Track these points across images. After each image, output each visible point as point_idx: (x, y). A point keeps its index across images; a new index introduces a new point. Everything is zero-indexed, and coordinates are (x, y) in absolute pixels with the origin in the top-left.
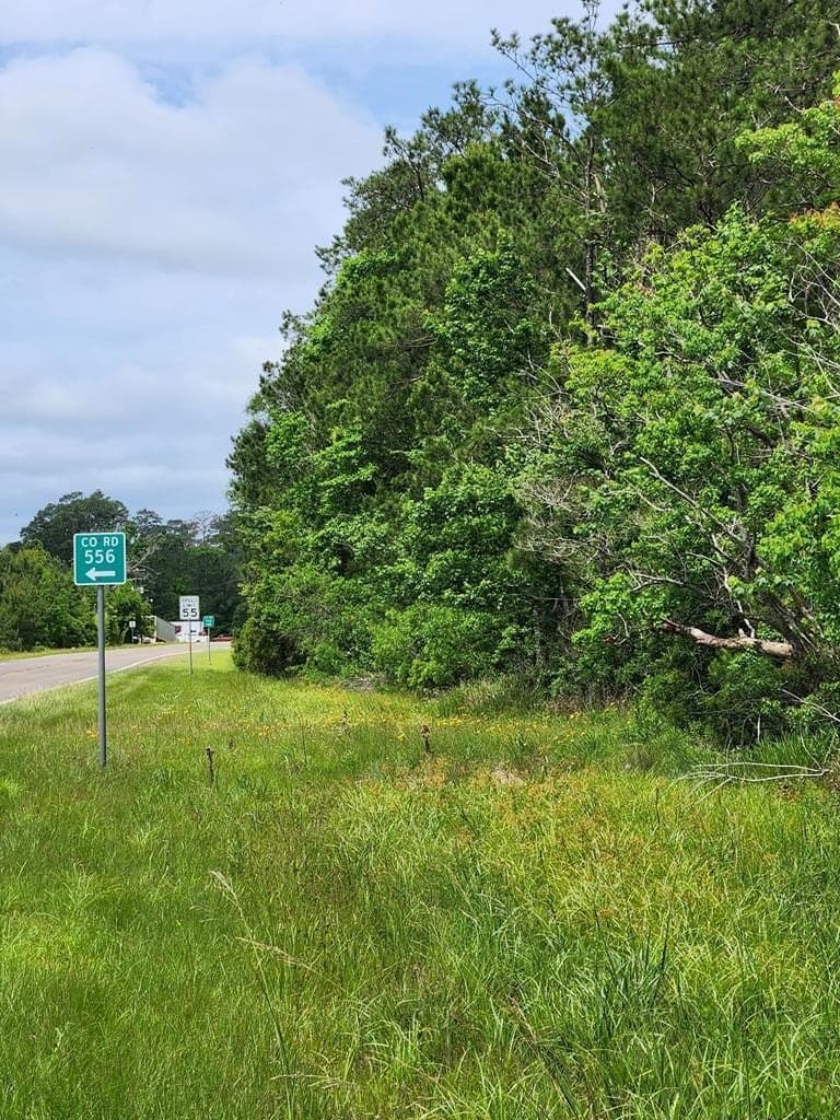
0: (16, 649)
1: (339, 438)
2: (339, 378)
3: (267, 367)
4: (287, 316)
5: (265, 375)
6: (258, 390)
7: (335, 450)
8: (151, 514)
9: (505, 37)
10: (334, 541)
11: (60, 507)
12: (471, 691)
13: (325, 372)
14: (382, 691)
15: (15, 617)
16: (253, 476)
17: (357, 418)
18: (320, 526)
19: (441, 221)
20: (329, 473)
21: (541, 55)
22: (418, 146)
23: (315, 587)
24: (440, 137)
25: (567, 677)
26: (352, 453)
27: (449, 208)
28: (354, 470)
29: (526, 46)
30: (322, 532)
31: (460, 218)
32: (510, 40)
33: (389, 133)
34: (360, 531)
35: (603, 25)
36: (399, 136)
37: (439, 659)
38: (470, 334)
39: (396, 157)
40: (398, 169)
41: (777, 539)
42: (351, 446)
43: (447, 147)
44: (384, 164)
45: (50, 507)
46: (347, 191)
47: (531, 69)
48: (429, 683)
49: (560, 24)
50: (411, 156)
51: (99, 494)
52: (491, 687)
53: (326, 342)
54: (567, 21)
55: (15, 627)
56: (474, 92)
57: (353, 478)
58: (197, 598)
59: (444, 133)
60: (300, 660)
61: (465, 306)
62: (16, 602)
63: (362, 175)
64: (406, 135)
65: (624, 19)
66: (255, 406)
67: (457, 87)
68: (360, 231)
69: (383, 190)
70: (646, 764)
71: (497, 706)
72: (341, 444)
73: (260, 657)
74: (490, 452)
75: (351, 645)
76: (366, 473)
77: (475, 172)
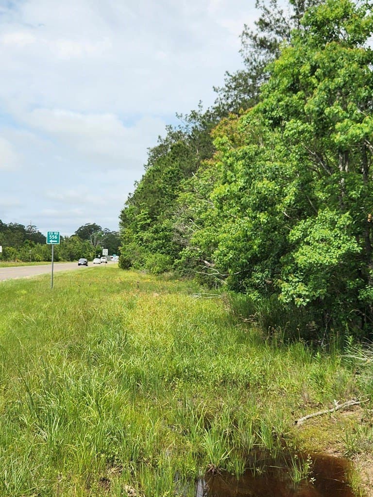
0: (69, 261)
1: (143, 212)
2: (145, 198)
3: (130, 194)
4: (136, 182)
5: (129, 196)
6: (127, 200)
7: (142, 215)
8: (108, 229)
9: (179, 115)
10: (140, 237)
11: (85, 226)
12: (166, 274)
13: (141, 196)
14: (148, 274)
15: (69, 253)
16: (124, 221)
17: (147, 208)
18: (137, 234)
19: (169, 160)
20: (140, 221)
21: (188, 119)
22: (166, 141)
23: (135, 248)
24: (172, 138)
25: (184, 272)
26: (145, 216)
27: (171, 156)
28: (146, 220)
29: (184, 117)
30: (137, 235)
31: (173, 159)
32: (180, 115)
33: (159, 137)
34: (146, 235)
35: (203, 113)
36: (162, 138)
37: (160, 267)
38: (167, 188)
39: (161, 143)
40: (161, 146)
41: (195, 239)
42: (145, 214)
43: (173, 141)
44: (158, 144)
45: (82, 226)
46: (148, 151)
47: (185, 122)
48: (158, 272)
49: (193, 112)
50: (164, 143)
51: (95, 224)
52: (171, 274)
53: (142, 188)
54: (194, 111)
55: (69, 255)
56: (171, 128)
57: (145, 222)
58: (107, 250)
59: (173, 138)
60: (131, 266)
61: (166, 181)
62: (69, 249)
63: (152, 147)
64: (164, 137)
65: (208, 111)
66: (127, 203)
67: (167, 126)
68: (151, 161)
69: (157, 151)
70: (189, 293)
71: (171, 279)
72: (143, 214)
73: (123, 265)
74: (170, 216)
75: (142, 262)
76: (148, 221)
77: (178, 148)
